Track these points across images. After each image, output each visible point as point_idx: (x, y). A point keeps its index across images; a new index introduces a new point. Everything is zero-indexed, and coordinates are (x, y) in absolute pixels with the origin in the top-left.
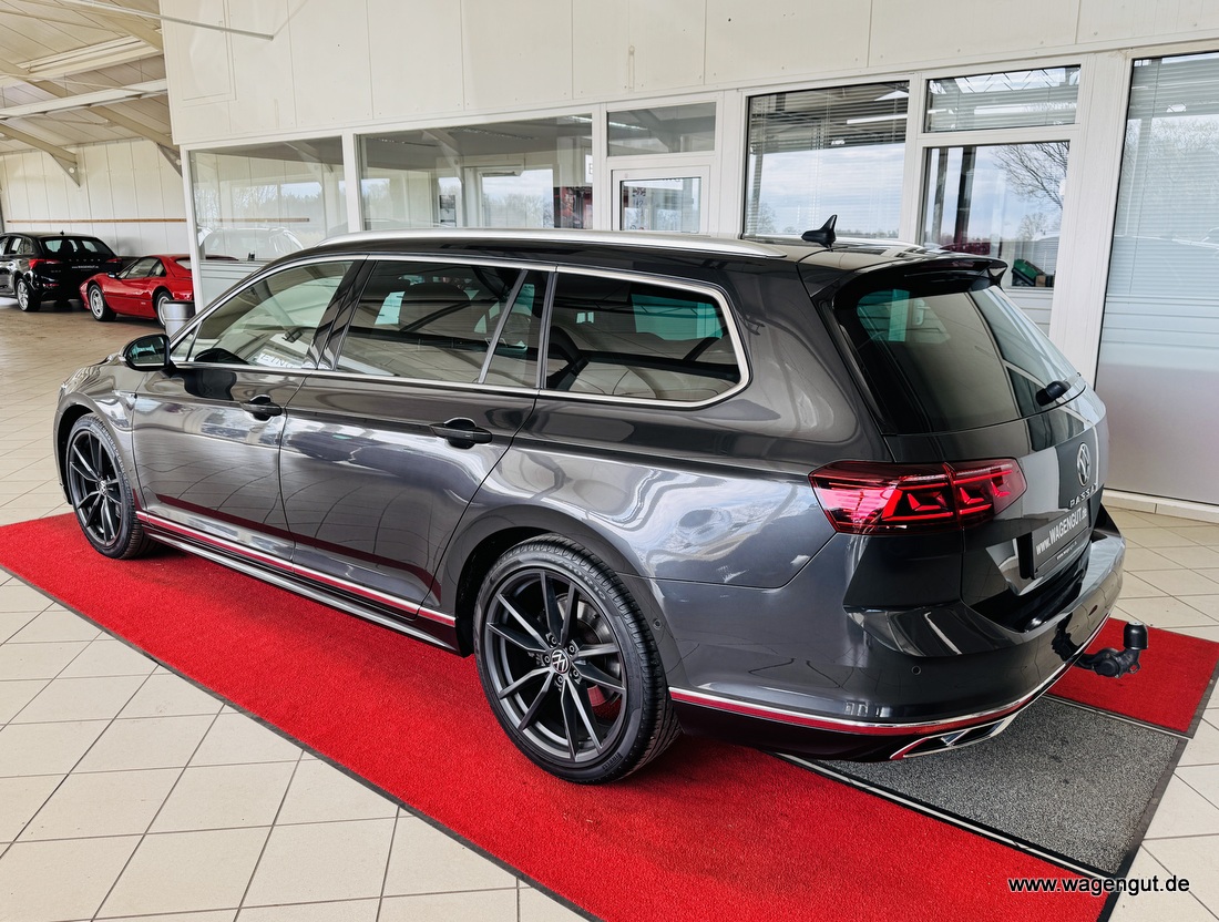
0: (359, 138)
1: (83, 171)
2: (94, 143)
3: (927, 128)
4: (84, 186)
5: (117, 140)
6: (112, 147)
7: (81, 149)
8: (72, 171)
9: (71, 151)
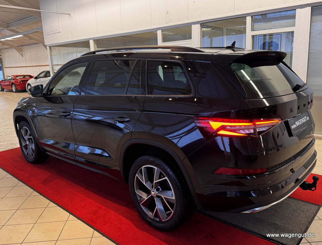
0: (94, 41)
1: (24, 53)
2: (26, 45)
3: (253, 30)
4: (24, 57)
5: (33, 44)
6: (30, 46)
7: (23, 47)
8: (21, 53)
9: (20, 47)
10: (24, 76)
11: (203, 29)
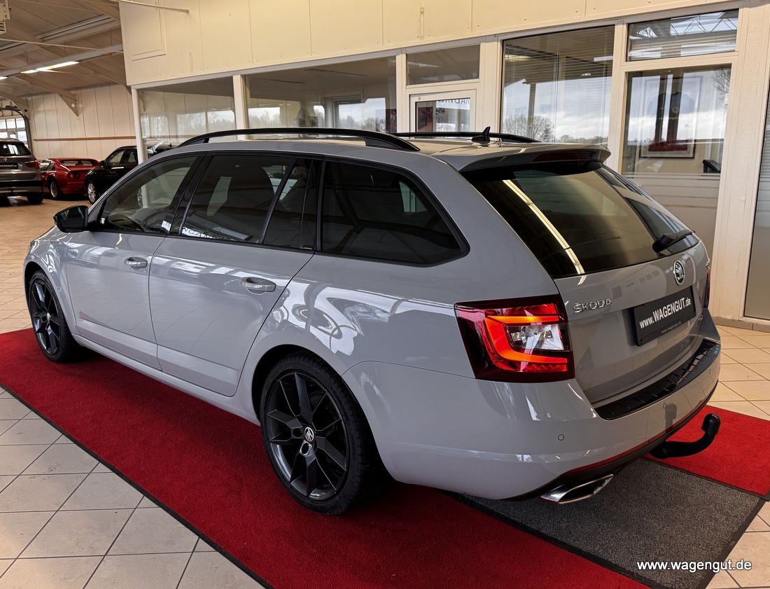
0: (244, 77)
1: (80, 106)
2: (87, 87)
3: (628, 58)
4: (81, 116)
5: (102, 85)
6: (97, 89)
7: (79, 91)
8: (73, 106)
9: (73, 92)
10: (80, 161)
11: (507, 56)
